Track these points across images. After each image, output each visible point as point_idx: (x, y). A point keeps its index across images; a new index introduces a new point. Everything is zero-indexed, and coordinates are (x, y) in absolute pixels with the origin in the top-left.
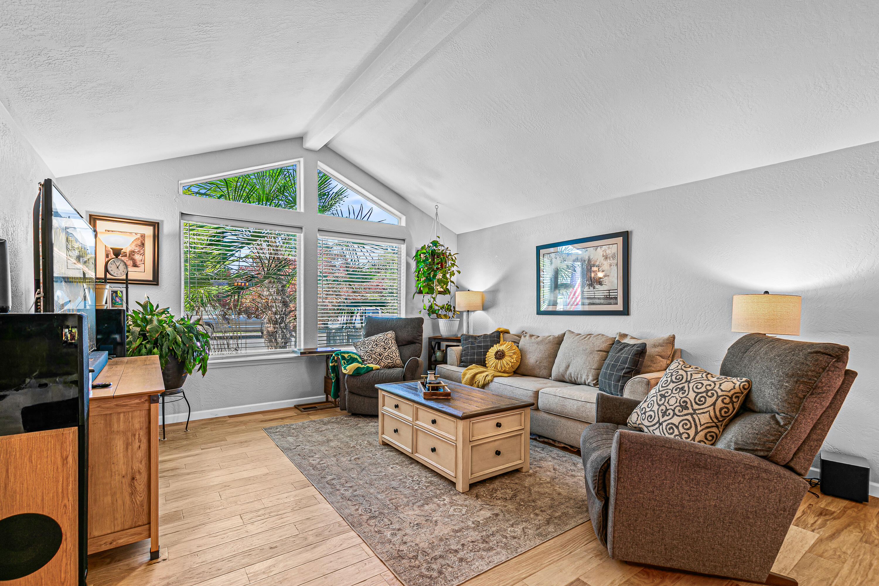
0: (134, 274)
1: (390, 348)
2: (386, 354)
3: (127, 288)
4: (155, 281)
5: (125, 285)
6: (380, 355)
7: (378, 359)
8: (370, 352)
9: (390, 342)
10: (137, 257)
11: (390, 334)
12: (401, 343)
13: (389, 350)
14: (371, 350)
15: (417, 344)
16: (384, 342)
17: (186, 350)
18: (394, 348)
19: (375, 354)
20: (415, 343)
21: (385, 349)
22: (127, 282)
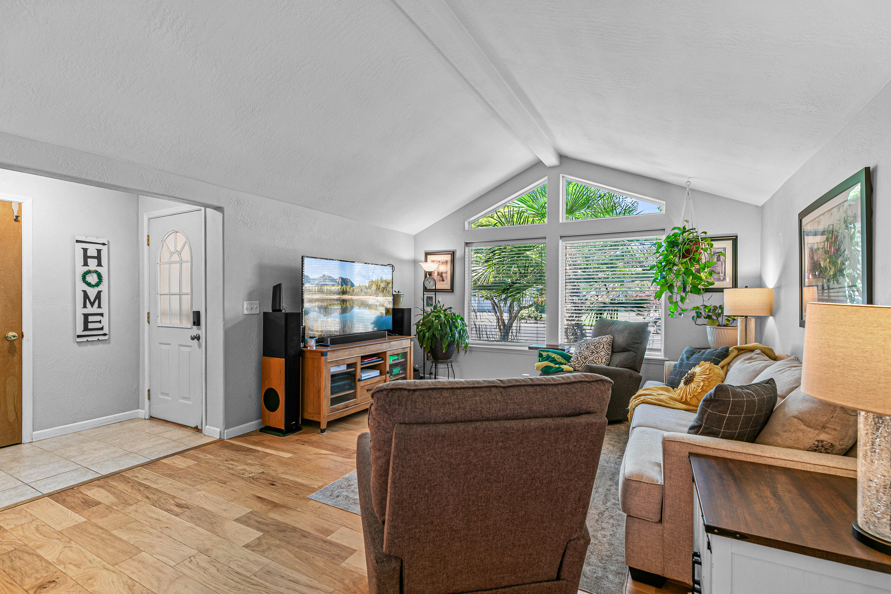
0: (440, 286)
1: (597, 353)
2: (591, 358)
3: (435, 295)
4: (452, 290)
5: (434, 293)
6: (585, 359)
7: (582, 362)
8: (578, 354)
9: (602, 347)
10: (444, 275)
11: (606, 339)
12: (614, 349)
13: (596, 355)
14: (580, 353)
15: (631, 352)
16: (595, 345)
17: (444, 335)
18: (602, 353)
19: (581, 356)
20: (630, 351)
21: (593, 353)
22: (436, 291)
